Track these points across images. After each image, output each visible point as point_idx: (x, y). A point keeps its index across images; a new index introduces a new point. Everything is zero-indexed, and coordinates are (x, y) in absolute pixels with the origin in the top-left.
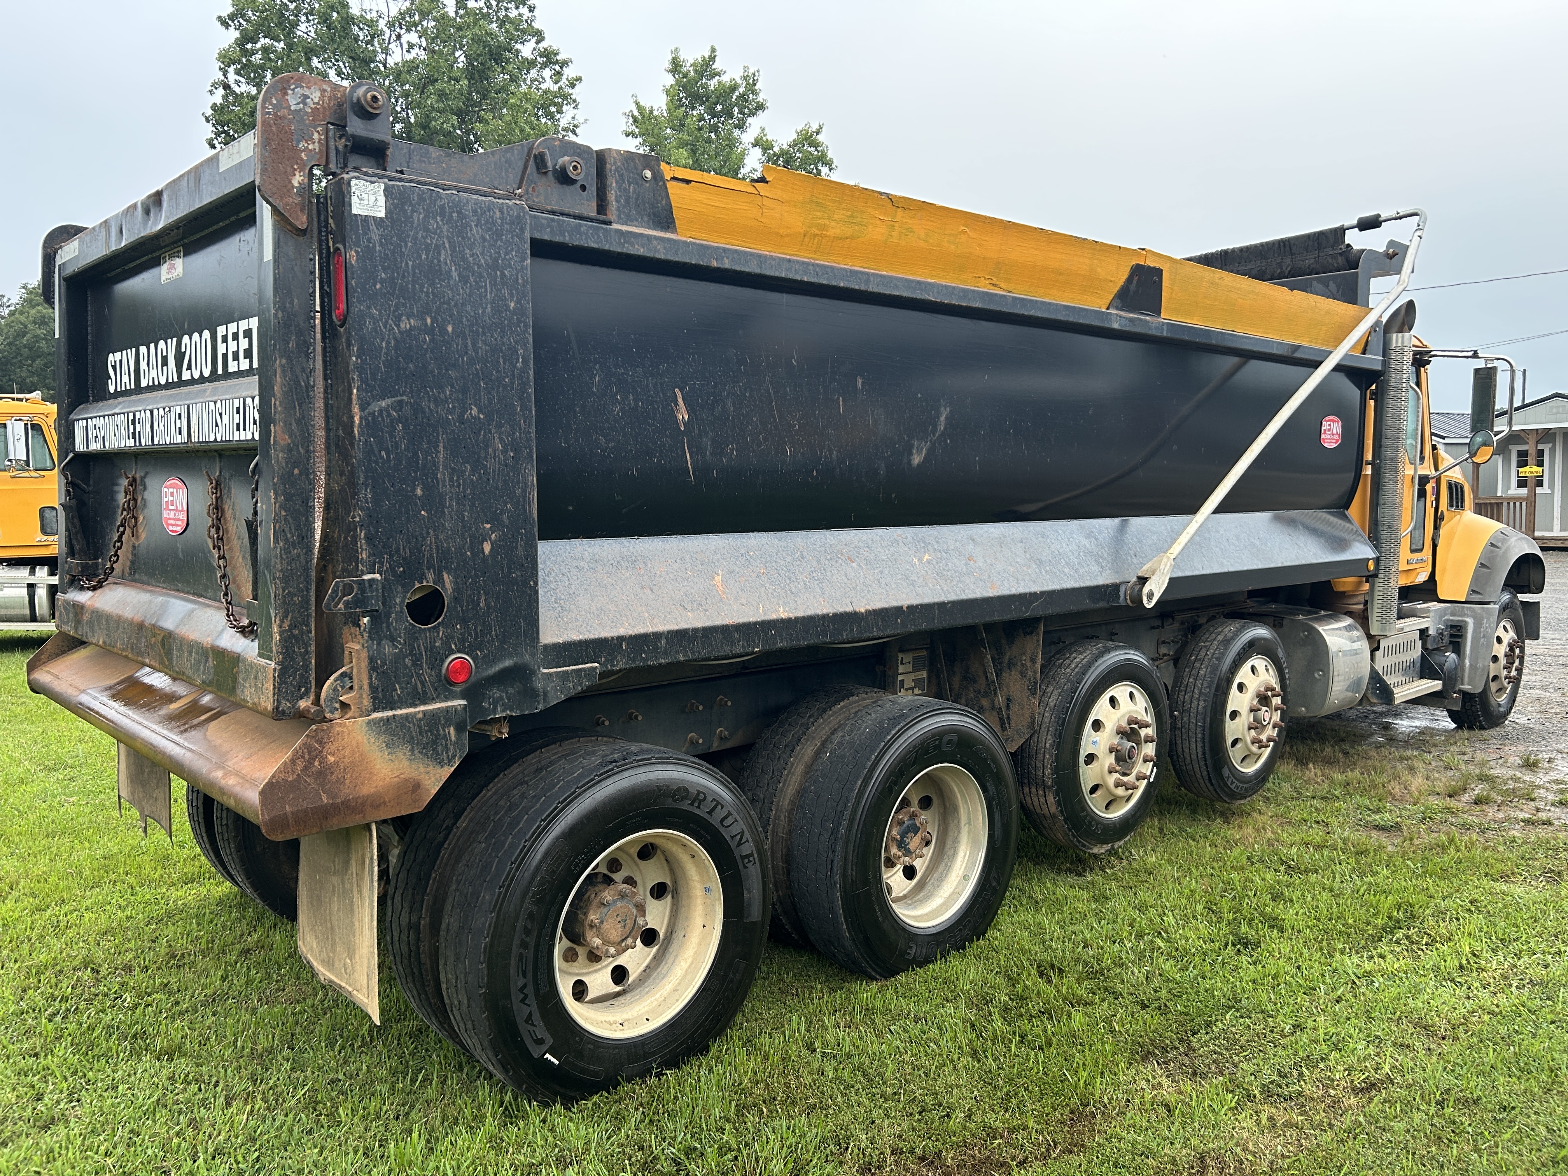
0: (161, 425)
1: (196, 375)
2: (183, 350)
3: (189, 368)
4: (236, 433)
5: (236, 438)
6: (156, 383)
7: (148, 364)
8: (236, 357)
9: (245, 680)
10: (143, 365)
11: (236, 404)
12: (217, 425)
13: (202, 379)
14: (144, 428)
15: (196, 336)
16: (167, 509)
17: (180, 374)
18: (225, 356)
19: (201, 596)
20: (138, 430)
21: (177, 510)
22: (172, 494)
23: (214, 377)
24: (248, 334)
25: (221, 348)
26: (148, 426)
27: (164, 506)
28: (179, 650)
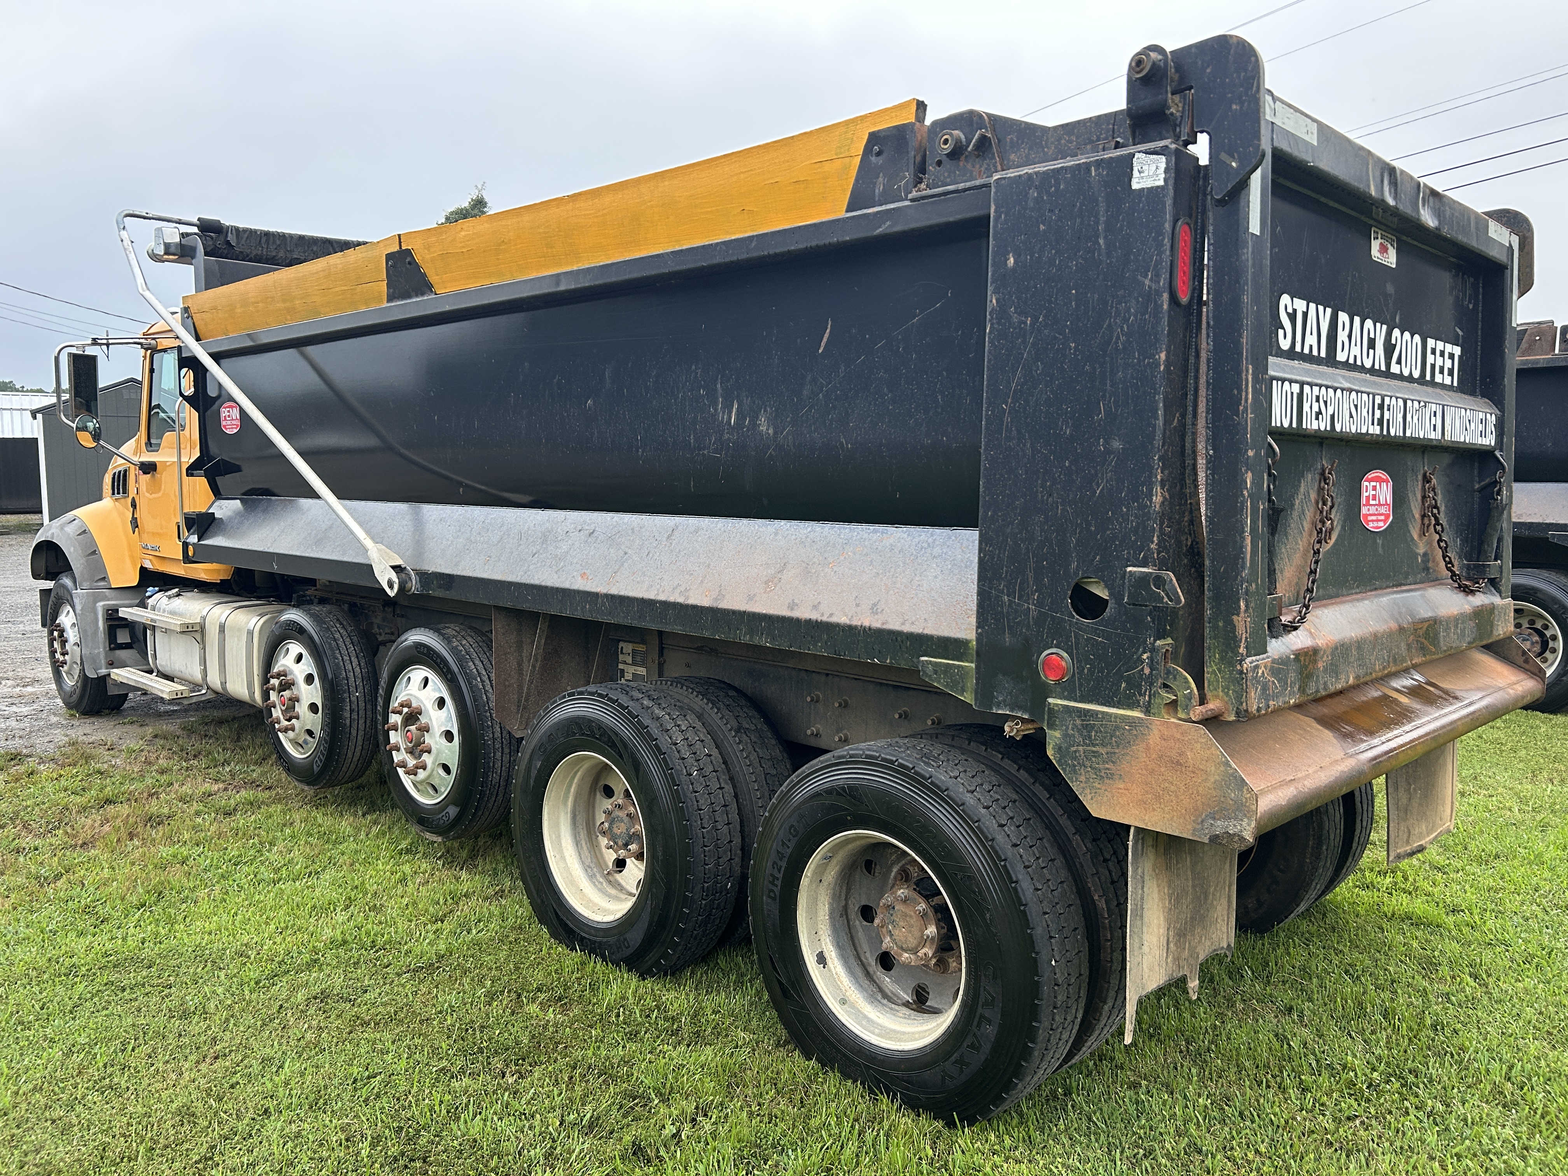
0: (1415, 418)
1: (1406, 373)
2: (1393, 342)
3: (1399, 362)
4: (1480, 438)
5: (1480, 442)
6: (1359, 363)
7: (1350, 337)
8: (1442, 371)
9: (1498, 621)
10: (1342, 336)
11: (1480, 417)
12: (1466, 430)
13: (1410, 379)
14: (1394, 416)
15: (1407, 335)
16: (1368, 504)
17: (1388, 365)
18: (1433, 366)
19: (1401, 585)
20: (1386, 417)
21: (1380, 505)
22: (1374, 488)
23: (1421, 380)
24: (1452, 356)
25: (1430, 359)
26: (1400, 416)
27: (1364, 501)
28: (1445, 630)
